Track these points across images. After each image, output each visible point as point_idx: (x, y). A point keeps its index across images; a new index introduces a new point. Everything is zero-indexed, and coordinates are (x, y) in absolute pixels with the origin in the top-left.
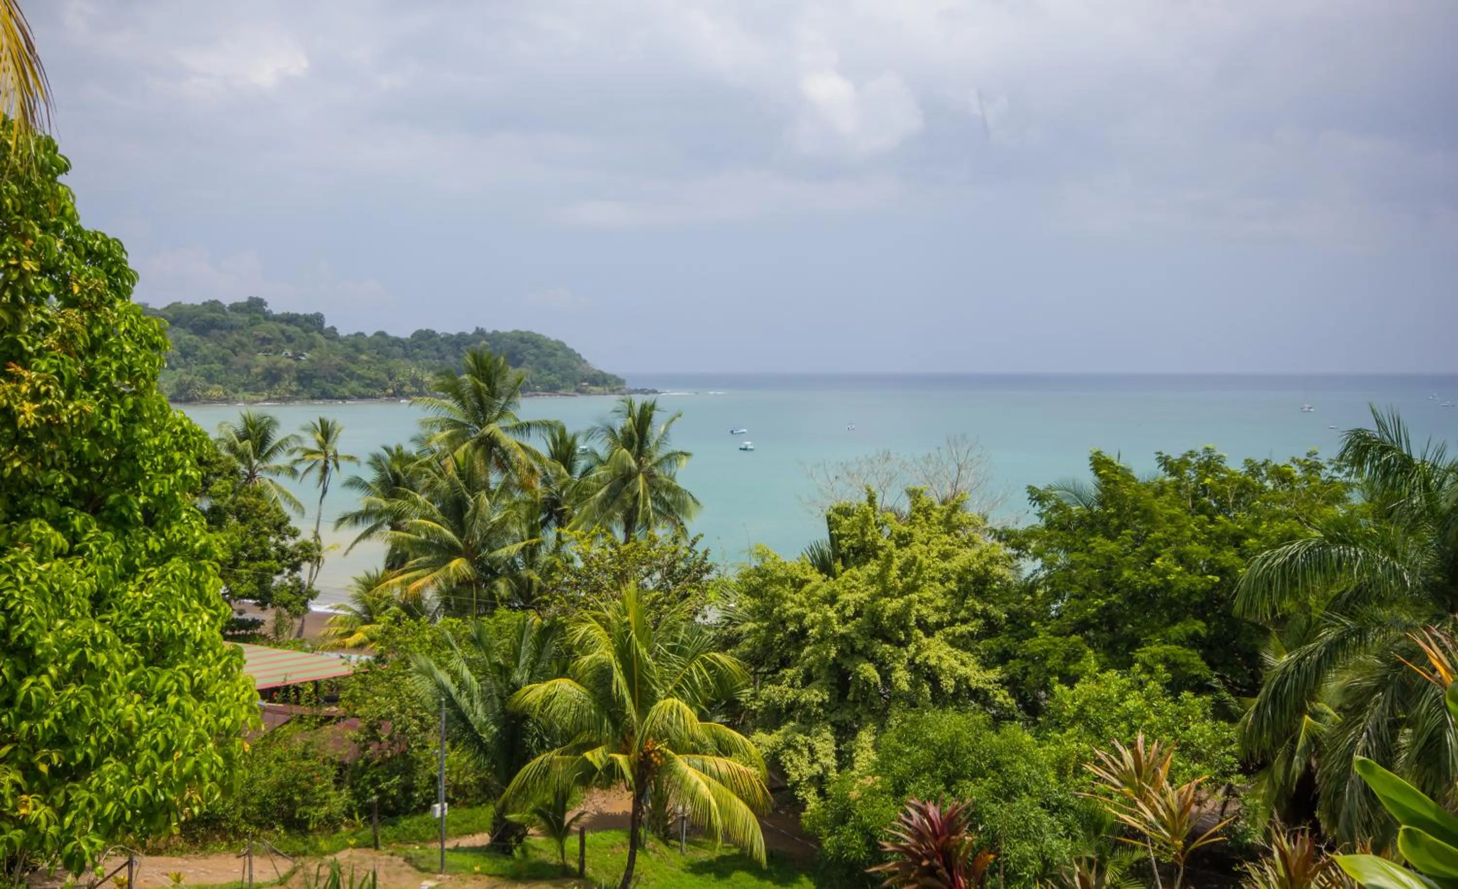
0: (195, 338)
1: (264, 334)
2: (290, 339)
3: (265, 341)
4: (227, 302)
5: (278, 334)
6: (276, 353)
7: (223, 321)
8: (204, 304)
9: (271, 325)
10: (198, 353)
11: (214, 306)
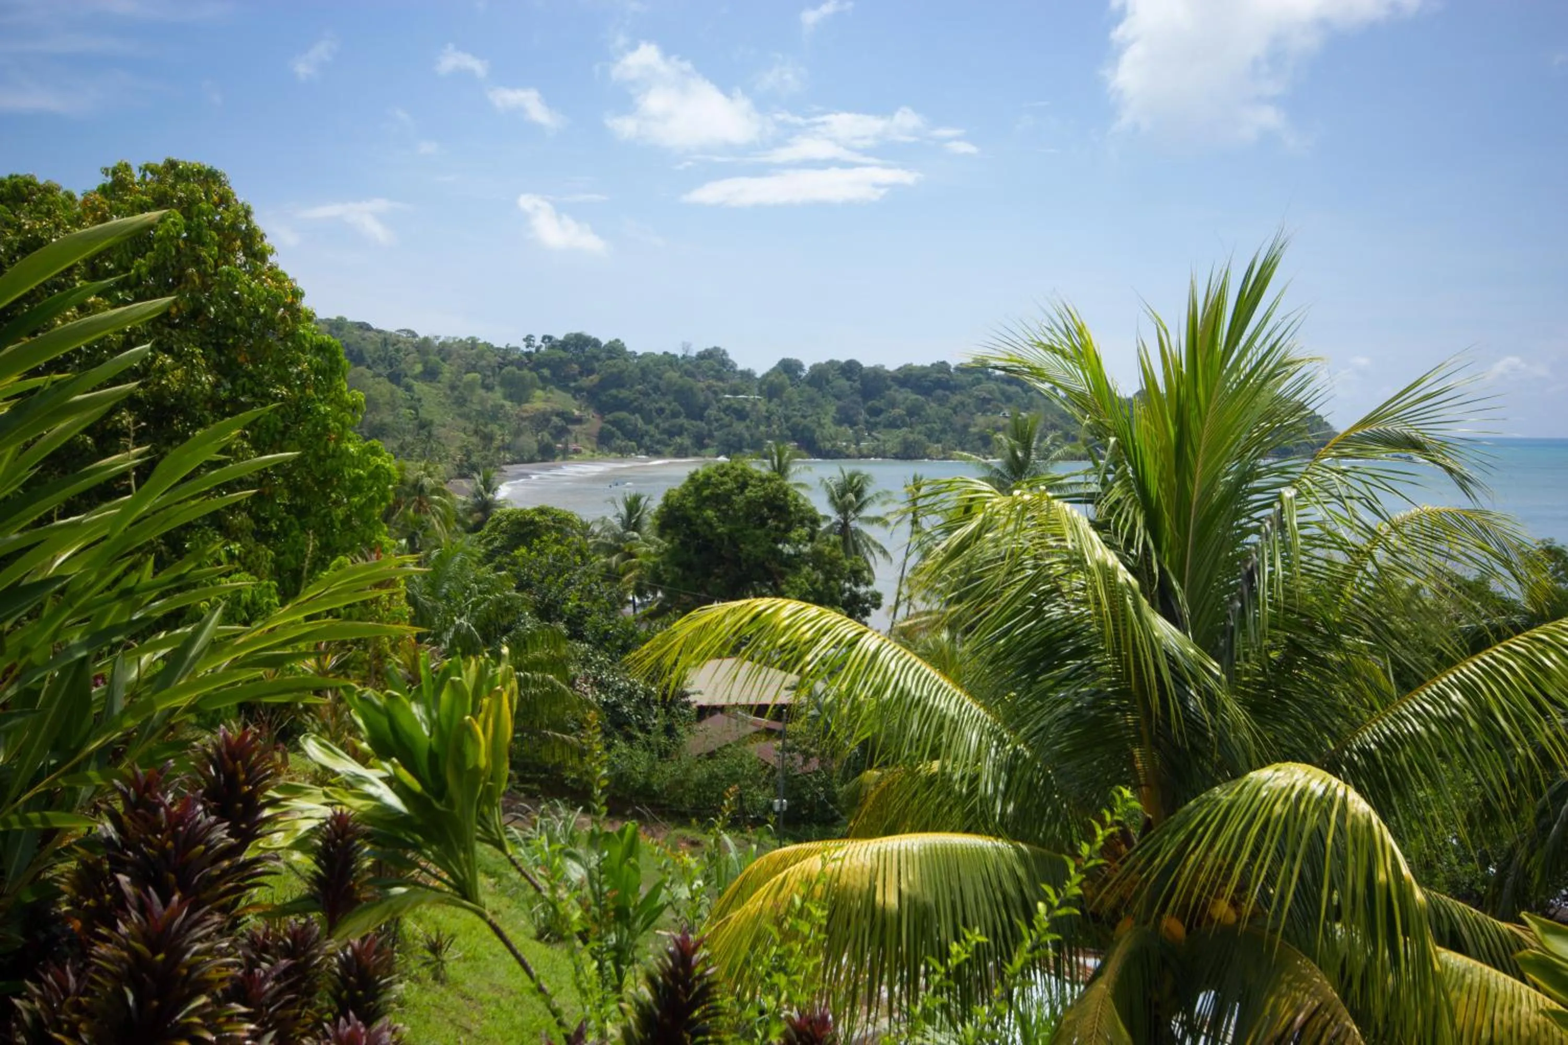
0: (921, 398)
1: (984, 394)
2: (1009, 399)
3: (986, 401)
4: (953, 362)
5: (997, 395)
6: (994, 413)
7: (948, 381)
8: (933, 365)
9: (992, 385)
10: (923, 413)
11: (942, 367)
